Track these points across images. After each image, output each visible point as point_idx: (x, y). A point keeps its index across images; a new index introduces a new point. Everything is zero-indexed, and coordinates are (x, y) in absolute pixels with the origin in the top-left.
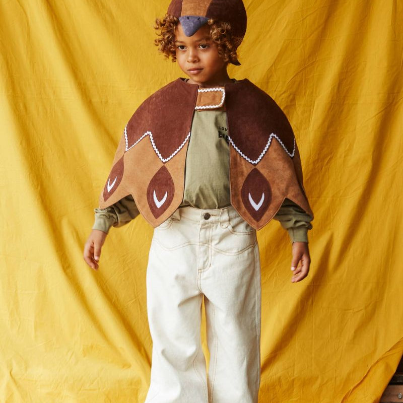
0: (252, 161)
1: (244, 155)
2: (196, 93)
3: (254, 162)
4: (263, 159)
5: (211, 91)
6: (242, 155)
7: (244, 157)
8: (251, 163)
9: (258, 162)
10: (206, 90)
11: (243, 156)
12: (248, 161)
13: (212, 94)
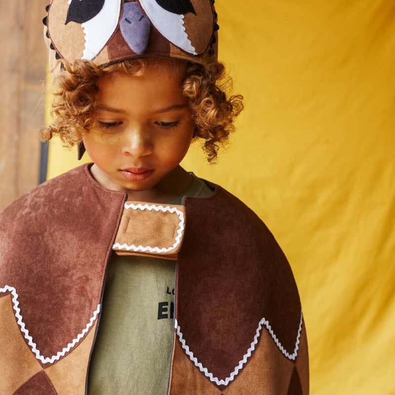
0: (216, 380)
1: (200, 365)
2: (120, 210)
3: (222, 382)
4: (242, 375)
5: (153, 211)
6: (197, 364)
7: (202, 369)
8: (214, 383)
9: (230, 382)
10: (142, 206)
11: (198, 368)
12: (208, 378)
13: (155, 217)
